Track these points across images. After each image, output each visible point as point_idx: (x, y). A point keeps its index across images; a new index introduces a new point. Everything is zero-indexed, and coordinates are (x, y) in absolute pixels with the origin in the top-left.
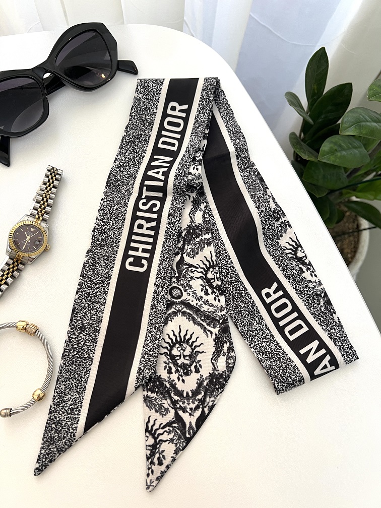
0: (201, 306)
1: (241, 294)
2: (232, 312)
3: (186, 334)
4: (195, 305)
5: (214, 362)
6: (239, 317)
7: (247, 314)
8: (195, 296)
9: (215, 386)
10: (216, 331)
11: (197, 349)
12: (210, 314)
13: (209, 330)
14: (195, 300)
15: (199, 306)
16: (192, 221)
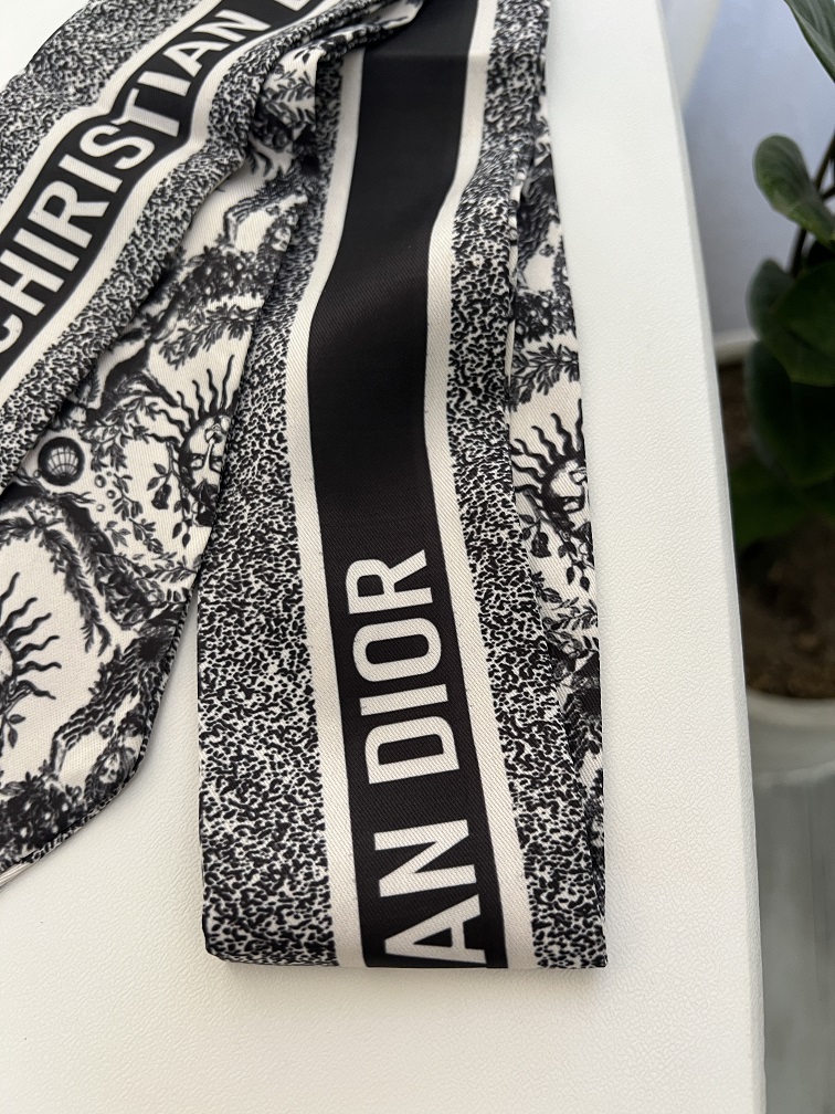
0: (118, 537)
1: (268, 543)
2: (211, 597)
3: (21, 612)
4: (102, 527)
5: (62, 743)
6: (228, 624)
7: (258, 623)
8: (118, 495)
9: (18, 828)
10: (123, 638)
11: (31, 676)
12: (136, 575)
13: (102, 630)
14: (110, 509)
15: (115, 535)
16: (224, 239)
